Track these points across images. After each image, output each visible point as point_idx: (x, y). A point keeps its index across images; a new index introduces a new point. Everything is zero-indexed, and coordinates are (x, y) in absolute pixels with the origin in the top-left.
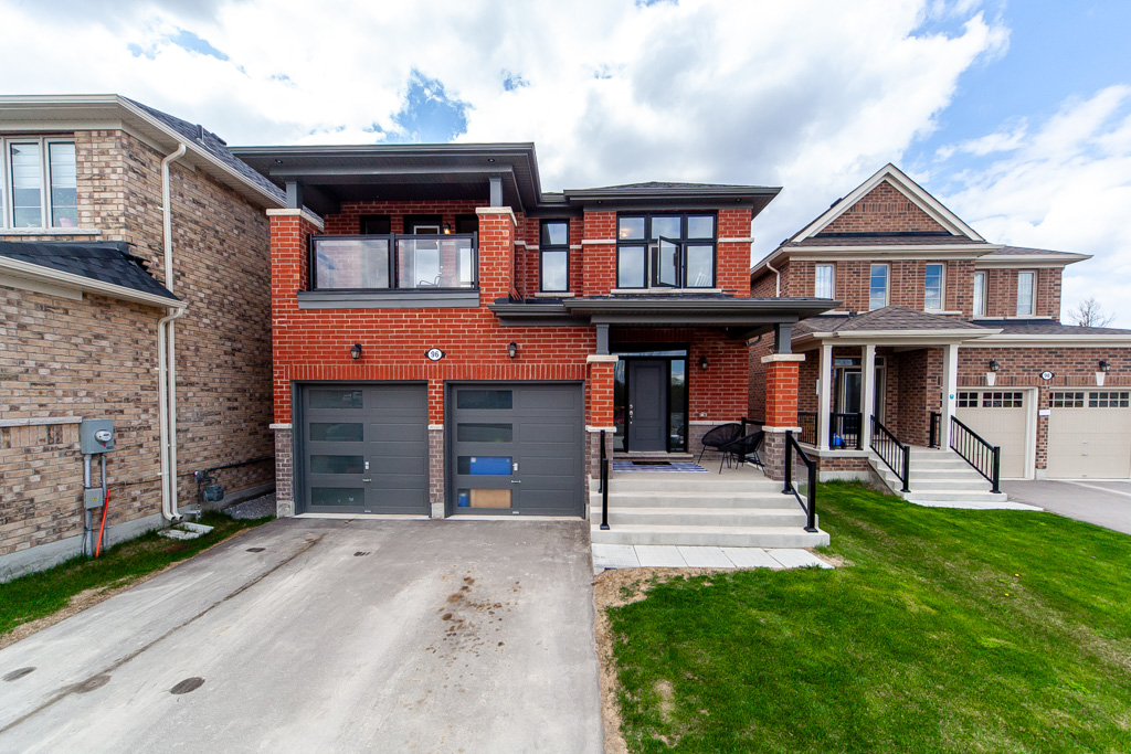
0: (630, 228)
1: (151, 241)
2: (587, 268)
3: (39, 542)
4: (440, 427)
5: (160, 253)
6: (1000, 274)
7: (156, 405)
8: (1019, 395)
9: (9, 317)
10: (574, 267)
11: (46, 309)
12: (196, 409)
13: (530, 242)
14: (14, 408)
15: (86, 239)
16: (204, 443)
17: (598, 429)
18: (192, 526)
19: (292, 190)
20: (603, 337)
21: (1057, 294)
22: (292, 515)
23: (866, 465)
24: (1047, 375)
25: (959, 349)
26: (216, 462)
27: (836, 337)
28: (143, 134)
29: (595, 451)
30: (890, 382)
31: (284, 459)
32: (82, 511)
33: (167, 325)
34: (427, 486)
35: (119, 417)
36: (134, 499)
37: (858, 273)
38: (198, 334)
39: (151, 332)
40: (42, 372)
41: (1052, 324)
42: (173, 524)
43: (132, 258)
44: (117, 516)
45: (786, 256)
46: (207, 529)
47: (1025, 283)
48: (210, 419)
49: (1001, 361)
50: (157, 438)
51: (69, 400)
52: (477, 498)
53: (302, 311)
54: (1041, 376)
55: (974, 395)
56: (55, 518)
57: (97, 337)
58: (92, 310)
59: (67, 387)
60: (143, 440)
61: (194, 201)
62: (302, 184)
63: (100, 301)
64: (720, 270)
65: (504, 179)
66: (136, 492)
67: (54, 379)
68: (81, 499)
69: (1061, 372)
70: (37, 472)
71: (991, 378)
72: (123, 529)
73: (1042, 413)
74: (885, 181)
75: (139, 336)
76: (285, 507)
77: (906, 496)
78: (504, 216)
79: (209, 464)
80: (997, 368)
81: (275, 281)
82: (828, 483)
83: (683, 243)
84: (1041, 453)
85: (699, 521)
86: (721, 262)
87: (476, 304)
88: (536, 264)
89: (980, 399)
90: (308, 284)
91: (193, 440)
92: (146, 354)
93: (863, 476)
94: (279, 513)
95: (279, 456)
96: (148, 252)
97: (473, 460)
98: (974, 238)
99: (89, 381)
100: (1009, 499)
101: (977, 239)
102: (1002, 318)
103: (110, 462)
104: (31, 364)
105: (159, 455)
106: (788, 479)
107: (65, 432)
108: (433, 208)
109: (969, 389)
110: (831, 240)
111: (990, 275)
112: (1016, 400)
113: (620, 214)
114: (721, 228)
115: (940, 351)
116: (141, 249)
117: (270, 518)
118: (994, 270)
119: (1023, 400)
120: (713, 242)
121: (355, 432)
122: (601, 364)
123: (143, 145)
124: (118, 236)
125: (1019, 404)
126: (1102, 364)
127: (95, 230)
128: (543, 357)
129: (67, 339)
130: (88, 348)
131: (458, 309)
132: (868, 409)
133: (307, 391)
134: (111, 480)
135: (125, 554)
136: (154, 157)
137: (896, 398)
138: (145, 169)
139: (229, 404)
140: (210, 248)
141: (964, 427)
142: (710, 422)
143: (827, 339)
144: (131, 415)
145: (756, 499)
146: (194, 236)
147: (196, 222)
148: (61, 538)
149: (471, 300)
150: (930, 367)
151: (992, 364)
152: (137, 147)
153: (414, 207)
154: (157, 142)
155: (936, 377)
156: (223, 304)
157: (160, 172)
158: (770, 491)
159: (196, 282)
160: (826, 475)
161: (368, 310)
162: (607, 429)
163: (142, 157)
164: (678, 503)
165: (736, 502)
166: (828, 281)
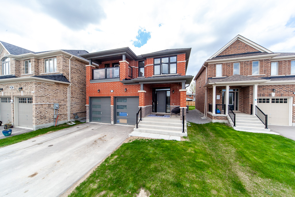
0: (157, 61)
1: (67, 73)
2: (147, 71)
4: (113, 106)
5: (68, 75)
6: (283, 62)
7: (67, 101)
8: (286, 99)
9: (43, 87)
10: (145, 71)
11: (49, 86)
12: (75, 102)
13: (136, 66)
15: (57, 74)
16: (76, 108)
17: (140, 107)
18: (72, 123)
20: (142, 86)
22: (89, 122)
23: (226, 118)
25: (258, 86)
26: (78, 112)
30: (241, 96)
31: (88, 111)
32: (54, 118)
33: (69, 87)
34: (110, 118)
35: (60, 103)
36: (63, 117)
37: (229, 66)
38: (75, 88)
39: (66, 88)
40: (48, 96)
42: (70, 122)
43: (63, 76)
44: (60, 120)
45: (208, 63)
46: (74, 123)
48: (77, 104)
49: (277, 89)
50: (67, 107)
51: (52, 100)
52: (121, 121)
53: (91, 83)
54: (293, 93)
55: (268, 99)
57: (57, 90)
58: (56, 85)
59: (52, 98)
60: (64, 107)
61: (76, 65)
62: (92, 60)
63: (58, 84)
64: (178, 69)
66: (63, 116)
67: (50, 97)
68: (53, 116)
71: (273, 94)
72: (61, 122)
73: (294, 105)
74: (238, 40)
75: (64, 89)
76: (88, 120)
77: (235, 128)
79: (77, 112)
80: (275, 91)
81: (87, 78)
82: (215, 123)
83: (169, 63)
84: (294, 118)
86: (178, 67)
87: (119, 80)
89: (271, 101)
90: (92, 78)
91: (74, 107)
92: (65, 92)
93: (226, 122)
94: (87, 122)
96: (66, 75)
97: (120, 113)
98: (269, 52)
99: (55, 97)
100: (271, 131)
101: (271, 52)
102: (285, 75)
103: (58, 111)
104: (46, 94)
105: (67, 110)
107: (51, 105)
108: (117, 61)
109: (266, 97)
110: (220, 58)
111: (280, 63)
112: (285, 101)
113: (154, 58)
114: (178, 59)
115: (252, 86)
116: (65, 75)
117: (85, 122)
118: (281, 61)
119: (288, 101)
120: (176, 63)
121: (100, 106)
122: (141, 92)
124: (61, 73)
125: (285, 102)
127: (58, 72)
128: (132, 91)
129: (52, 90)
130: (55, 92)
131: (116, 82)
132: (227, 103)
133: (91, 98)
134: (59, 114)
135: (60, 126)
136: (68, 59)
137: (243, 100)
138: (66, 61)
139: (81, 101)
140: (78, 73)
141: (259, 109)
142: (175, 106)
143: (214, 84)
144: (62, 103)
145: (174, 124)
146: (75, 71)
147: (76, 69)
148: (50, 123)
149: (118, 80)
150: (251, 91)
151: (273, 90)
152: (65, 58)
153: (114, 62)
154: (68, 56)
155: (252, 94)
156: (80, 83)
157: (69, 61)
158: (179, 122)
159: (75, 79)
160: (214, 121)
161: (101, 83)
162: (142, 107)
163: (66, 59)
164: (155, 124)
165: (169, 125)
166: (220, 69)
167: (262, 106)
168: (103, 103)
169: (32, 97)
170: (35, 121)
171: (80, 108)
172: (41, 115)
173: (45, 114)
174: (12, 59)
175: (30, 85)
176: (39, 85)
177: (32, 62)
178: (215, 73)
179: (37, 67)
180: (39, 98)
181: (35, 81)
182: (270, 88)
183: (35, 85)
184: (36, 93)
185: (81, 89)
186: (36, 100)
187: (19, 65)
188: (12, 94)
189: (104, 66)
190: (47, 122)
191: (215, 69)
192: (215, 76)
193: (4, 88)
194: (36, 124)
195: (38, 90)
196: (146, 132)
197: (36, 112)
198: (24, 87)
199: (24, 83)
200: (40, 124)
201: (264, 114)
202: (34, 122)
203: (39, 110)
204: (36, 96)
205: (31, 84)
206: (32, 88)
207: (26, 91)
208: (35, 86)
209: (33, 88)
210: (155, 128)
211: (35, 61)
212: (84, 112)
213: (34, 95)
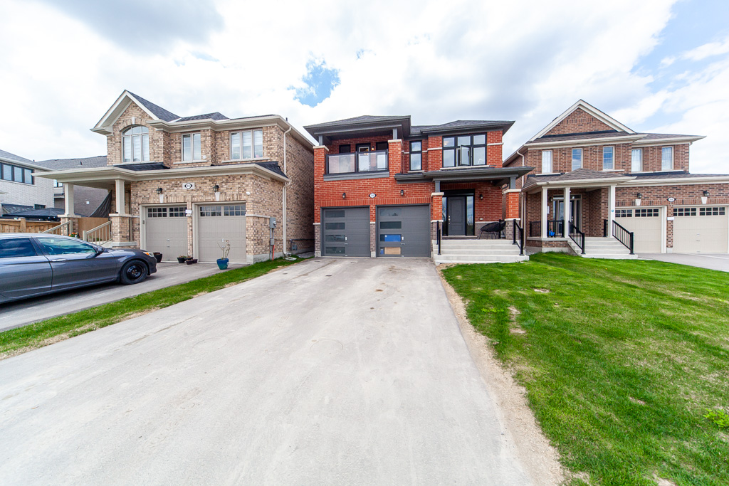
0: (448, 142)
1: (282, 161)
2: (430, 160)
4: (374, 223)
5: (283, 164)
6: (650, 149)
7: (282, 215)
8: (657, 210)
10: (424, 160)
11: (265, 183)
12: (291, 218)
13: (406, 151)
14: (260, 212)
15: (265, 161)
16: (291, 230)
17: (436, 221)
18: (290, 257)
19: (321, 139)
20: (438, 186)
21: (687, 158)
22: (321, 256)
23: (566, 244)
24: (671, 200)
25: (616, 188)
26: (294, 238)
27: (548, 184)
29: (435, 229)
31: (318, 236)
32: (270, 246)
33: (285, 188)
34: (369, 245)
35: (276, 218)
36: (278, 246)
37: (565, 154)
39: (282, 190)
40: (264, 202)
41: (685, 173)
42: (285, 256)
43: (278, 165)
44: (276, 249)
45: (527, 148)
47: (667, 155)
48: (292, 222)
49: (643, 193)
50: (282, 226)
51: (268, 211)
52: (387, 251)
53: (326, 181)
54: (668, 200)
55: (630, 211)
56: (265, 246)
57: (272, 191)
59: (268, 207)
62: (324, 137)
64: (488, 157)
65: (398, 129)
66: (278, 243)
67: (266, 204)
68: (270, 242)
69: (680, 198)
70: (263, 232)
71: (638, 202)
72: (277, 255)
73: (669, 219)
74: (579, 108)
75: (280, 192)
76: (318, 253)
77: (583, 256)
78: (398, 143)
80: (640, 197)
81: (315, 171)
82: (546, 253)
83: (472, 147)
84: (670, 240)
86: (488, 154)
87: (388, 176)
88: (408, 159)
89: (634, 213)
90: (326, 172)
91: (289, 228)
92: (281, 198)
93: (565, 250)
94: (316, 255)
95: (316, 234)
97: (386, 236)
98: (630, 132)
99: (271, 205)
100: (638, 257)
101: (632, 132)
102: (653, 172)
103: (275, 232)
104: (262, 199)
105: (283, 232)
106: (515, 239)
107: (267, 220)
109: (626, 208)
110: (549, 139)
111: (645, 150)
112: (655, 213)
113: (444, 137)
114: (488, 139)
115: (607, 189)
116: (280, 164)
117: (313, 257)
118: (647, 147)
119: (659, 213)
120: (485, 146)
121: (342, 226)
122: (437, 196)
124: (275, 160)
125: (655, 215)
126: (705, 193)
127: (269, 158)
128: (414, 195)
129: (268, 192)
130: (271, 195)
131: (381, 178)
132: (567, 218)
133: (326, 211)
134: (274, 238)
135: (278, 261)
136: (283, 133)
137: (588, 214)
138: (281, 137)
139: (296, 217)
140: (293, 162)
141: (618, 225)
142: (484, 222)
143: (545, 186)
144: (278, 218)
146: (289, 158)
147: (290, 153)
148: (265, 253)
149: (386, 175)
150: (604, 197)
151: (638, 194)
152: (279, 130)
153: (359, 141)
154: (284, 128)
155: (606, 202)
156: (295, 181)
157: (283, 137)
158: (506, 244)
159: (290, 174)
160: (545, 249)
161: (348, 180)
162: (440, 221)
163: (280, 133)
164: (468, 248)
165: (492, 247)
166: (549, 159)
167: (621, 221)
168: (350, 219)
169: (245, 203)
170: (252, 247)
171: (295, 231)
172: (258, 237)
173: (262, 236)
174: (157, 129)
175: (239, 181)
177: (205, 136)
178: (540, 167)
179: (215, 147)
180: (256, 204)
181: (251, 173)
183: (253, 181)
184: (252, 195)
185: (296, 194)
186: (252, 209)
187: (169, 143)
188: (189, 198)
189: (337, 149)
190: (263, 251)
191: (540, 160)
192: (541, 172)
193: (165, 187)
194: (253, 252)
195: (255, 190)
197: (254, 231)
198: (223, 184)
199: (223, 176)
200: (257, 253)
201: (627, 232)
202: (250, 248)
203: (257, 227)
204: (253, 201)
205: (241, 179)
206: (244, 186)
207: (229, 192)
208: (251, 183)
209: (247, 186)
210: (470, 253)
211: (211, 136)
213: (250, 199)
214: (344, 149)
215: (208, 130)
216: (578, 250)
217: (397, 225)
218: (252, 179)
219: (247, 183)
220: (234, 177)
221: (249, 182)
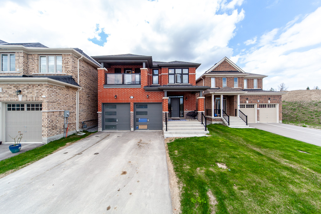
0: (171, 71)
1: (76, 75)
2: (162, 79)
3: (57, 134)
4: (133, 112)
5: (77, 77)
6: (250, 80)
7: (76, 108)
8: (253, 105)
9: (54, 91)
10: (159, 79)
11: (60, 89)
12: (82, 109)
13: (150, 74)
14: (55, 108)
15: (64, 75)
16: (83, 116)
17: (165, 112)
18: (82, 133)
19: (102, 64)
20: (166, 94)
21: (262, 84)
22: (102, 131)
23: (222, 120)
24: (258, 101)
25: (240, 95)
27: (214, 93)
28: (75, 54)
29: (164, 116)
31: (100, 119)
32: (64, 128)
33: (78, 92)
34: (130, 124)
35: (70, 110)
36: (72, 127)
37: (220, 80)
38: (82, 93)
39: (75, 93)
40: (59, 101)
41: (261, 90)
42: (78, 133)
43: (72, 79)
44: (69, 130)
45: (205, 76)
46: (84, 134)
47: (255, 82)
48: (84, 111)
49: (249, 98)
50: (76, 115)
51: (62, 107)
52: (140, 127)
53: (104, 89)
55: (244, 105)
56: (60, 130)
57: (67, 94)
58: (66, 89)
59: (62, 104)
60: (73, 115)
61: (83, 67)
62: (104, 63)
63: (68, 87)
64: (190, 80)
65: (146, 62)
66: (72, 126)
67: (61, 103)
68: (64, 126)
69: (261, 100)
70: (58, 120)
71: (247, 102)
72: (70, 133)
73: (258, 109)
74: (225, 60)
75: (73, 94)
76: (100, 129)
77: (229, 126)
78: (146, 70)
79: (84, 120)
81: (99, 83)
82: (214, 124)
83: (182, 74)
84: (258, 117)
85: (185, 129)
86: (190, 78)
87: (140, 87)
88: (152, 78)
89: (246, 106)
90: (105, 83)
91: (81, 115)
92: (74, 98)
93: (221, 122)
94: (99, 130)
95: (99, 118)
96: (75, 77)
97: (139, 119)
98: (243, 72)
99: (66, 103)
100: (249, 126)
102: (251, 89)
103: (68, 119)
104: (57, 100)
105: (76, 118)
106: (202, 122)
107: (62, 113)
108: (130, 67)
109: (243, 104)
110: (214, 72)
111: (248, 80)
113: (169, 68)
114: (190, 71)
115: (236, 96)
117: (97, 131)
120: (188, 74)
121: (115, 113)
122: (165, 99)
123: (75, 56)
124: (70, 74)
125: (253, 107)
126: (269, 99)
127: (66, 73)
128: (154, 98)
129: (63, 95)
130: (66, 97)
131: (136, 88)
132: (222, 108)
133: (105, 105)
134: (68, 123)
135: (71, 137)
136: (76, 59)
137: (229, 106)
138: (75, 61)
139: (87, 108)
140: (85, 76)
141: (241, 112)
142: (188, 111)
143: (213, 94)
144: (72, 110)
145: (196, 125)
146: (82, 74)
147: (83, 71)
148: (60, 134)
149: (139, 86)
150: (235, 99)
151: (247, 99)
152: (74, 57)
154: (77, 56)
155: (236, 102)
156: (87, 87)
157: (77, 61)
158: (199, 124)
159: (82, 83)
160: (213, 122)
161: (118, 88)
162: (167, 112)
163: (75, 59)
164: (181, 126)
165: (192, 126)
166: (214, 81)
167: (243, 110)
168: (120, 110)
169: (42, 103)
170: (46, 132)
171: (86, 116)
172: (52, 125)
173: (56, 123)
175: (37, 88)
176: (51, 89)
177: (19, 56)
178: (211, 85)
179: (27, 64)
180: (51, 103)
181: (47, 83)
182: (246, 97)
183: (48, 88)
184: (48, 97)
185: (88, 94)
186: (48, 107)
189: (114, 70)
190: (58, 132)
191: (210, 81)
192: (211, 87)
194: (48, 135)
195: (50, 94)
196: (176, 133)
197: (48, 121)
198: (25, 90)
199: (25, 85)
200: (52, 135)
201: (245, 115)
203: (51, 118)
204: (48, 102)
205: (39, 87)
206: (41, 91)
208: (47, 90)
211: (23, 57)
212: (90, 121)
213: (45, 100)
214: (117, 71)
215: (21, 53)
216: (227, 123)
217: (146, 113)
218: (48, 87)
219: (44, 90)
220: (33, 85)
221: (45, 89)
